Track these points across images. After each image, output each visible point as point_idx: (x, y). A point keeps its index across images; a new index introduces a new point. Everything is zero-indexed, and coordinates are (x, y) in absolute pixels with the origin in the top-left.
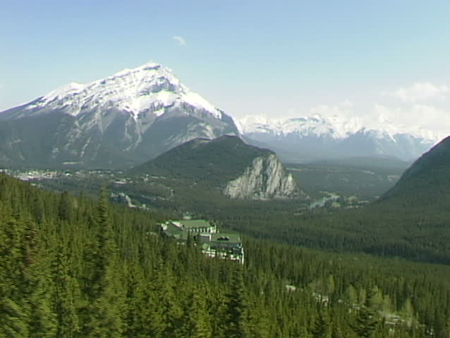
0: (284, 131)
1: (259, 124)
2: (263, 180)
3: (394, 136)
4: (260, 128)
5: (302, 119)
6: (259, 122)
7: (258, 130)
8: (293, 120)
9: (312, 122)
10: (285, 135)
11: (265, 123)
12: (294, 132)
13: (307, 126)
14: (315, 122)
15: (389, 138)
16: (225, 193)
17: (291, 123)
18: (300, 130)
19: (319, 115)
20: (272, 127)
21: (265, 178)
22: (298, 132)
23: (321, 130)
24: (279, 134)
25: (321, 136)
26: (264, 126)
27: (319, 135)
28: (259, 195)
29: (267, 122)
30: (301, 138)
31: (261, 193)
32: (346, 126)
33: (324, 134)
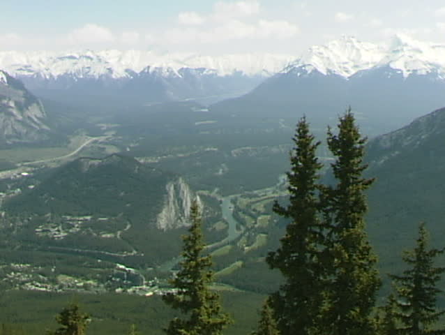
0: (53, 74)
1: (19, 65)
2: (178, 204)
3: (179, 72)
4: (21, 69)
5: (72, 57)
6: (17, 62)
7: (19, 72)
8: (61, 58)
9: (85, 60)
10: (56, 78)
11: (26, 63)
12: (66, 74)
13: (79, 66)
14: (89, 60)
15: (175, 74)
16: (159, 228)
17: (60, 62)
18: (73, 72)
19: (92, 51)
20: (35, 67)
21: (180, 202)
22: (71, 74)
23: (98, 71)
24: (48, 77)
25: (100, 77)
26: (26, 67)
27: (97, 77)
28: (181, 221)
29: (28, 62)
30: (76, 80)
31: (182, 218)
32: (123, 62)
33: (102, 75)
